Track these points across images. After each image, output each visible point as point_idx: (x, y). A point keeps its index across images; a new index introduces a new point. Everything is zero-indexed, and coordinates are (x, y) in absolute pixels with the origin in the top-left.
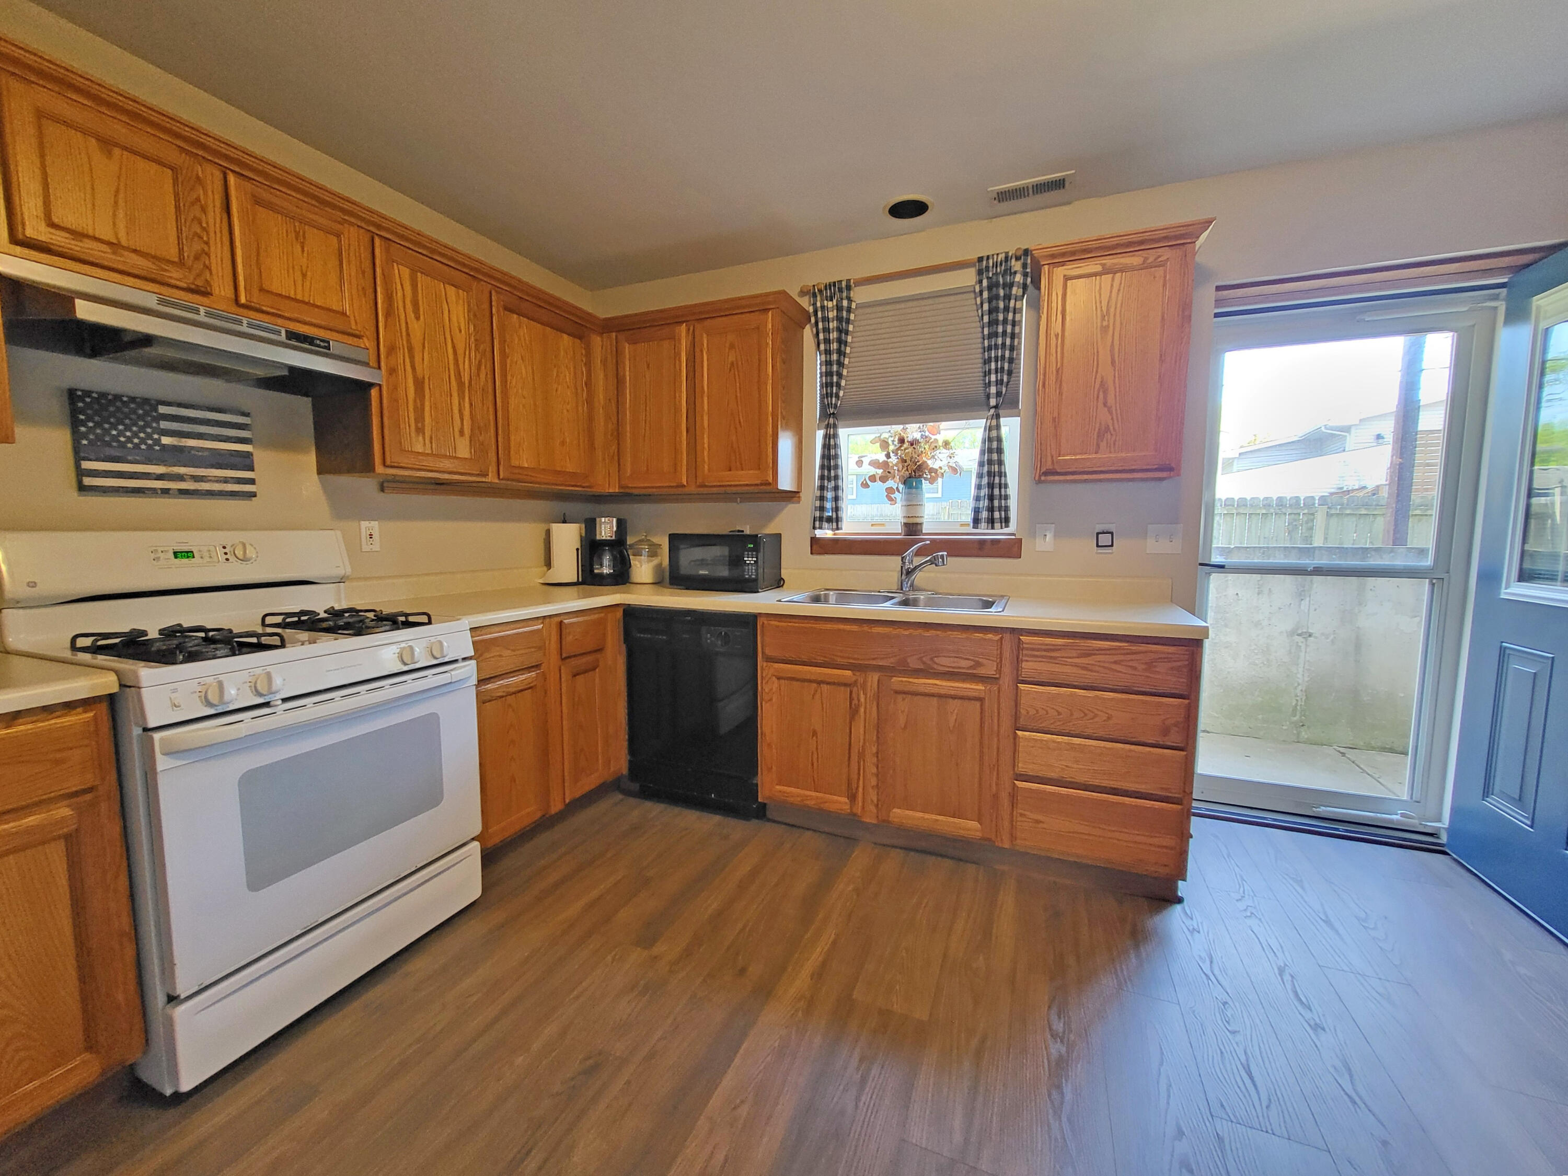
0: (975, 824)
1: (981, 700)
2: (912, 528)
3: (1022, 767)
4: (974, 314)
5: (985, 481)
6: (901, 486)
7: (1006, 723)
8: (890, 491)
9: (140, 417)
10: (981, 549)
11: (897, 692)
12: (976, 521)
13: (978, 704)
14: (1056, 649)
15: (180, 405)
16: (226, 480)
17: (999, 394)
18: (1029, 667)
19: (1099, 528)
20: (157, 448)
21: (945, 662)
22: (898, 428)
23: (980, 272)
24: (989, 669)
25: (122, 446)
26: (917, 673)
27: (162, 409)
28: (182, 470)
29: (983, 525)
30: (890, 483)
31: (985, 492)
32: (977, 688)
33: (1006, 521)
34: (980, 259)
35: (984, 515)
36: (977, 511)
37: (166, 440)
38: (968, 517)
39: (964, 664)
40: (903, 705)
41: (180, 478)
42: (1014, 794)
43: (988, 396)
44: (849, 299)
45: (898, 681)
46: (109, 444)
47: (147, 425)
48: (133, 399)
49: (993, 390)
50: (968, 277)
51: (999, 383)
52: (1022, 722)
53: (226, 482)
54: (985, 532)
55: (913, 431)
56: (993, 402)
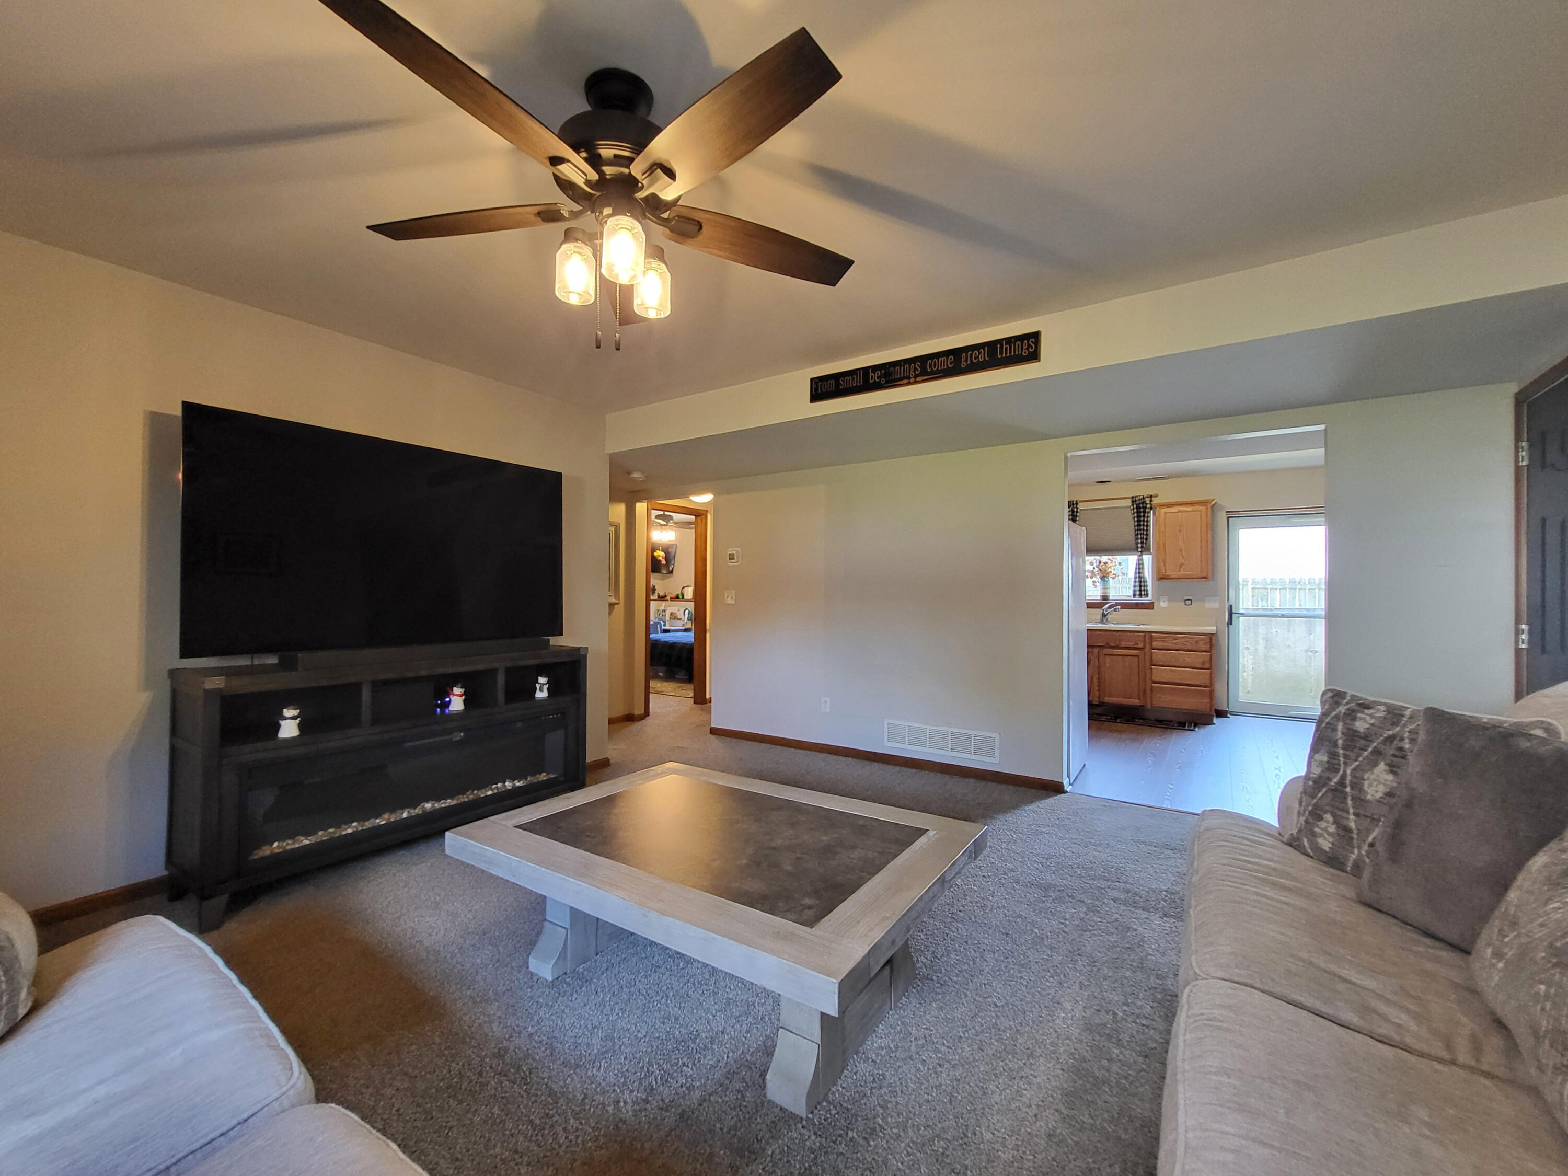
0: (1137, 701)
1: (1137, 656)
2: (1105, 598)
3: (1154, 679)
4: (1131, 516)
5: (1138, 580)
6: (1100, 580)
7: (1148, 663)
8: (1094, 582)
10: (1137, 606)
11: (1106, 655)
12: (1134, 595)
13: (1137, 658)
14: (1164, 637)
17: (1142, 547)
18: (1155, 644)
19: (1186, 598)
21: (1124, 644)
22: (1098, 558)
23: (1133, 502)
24: (1141, 645)
26: (1113, 647)
29: (1137, 596)
30: (1094, 579)
31: (1137, 584)
32: (1136, 652)
33: (1147, 595)
34: (1133, 497)
35: (1138, 593)
36: (1134, 591)
38: (1131, 593)
39: (1131, 644)
40: (1108, 659)
42: (1152, 689)
43: (1138, 547)
44: (1077, 508)
45: (1106, 651)
49: (1140, 545)
50: (1128, 503)
51: (1142, 543)
52: (1154, 663)
54: (1138, 600)
55: (1104, 559)
56: (1140, 550)
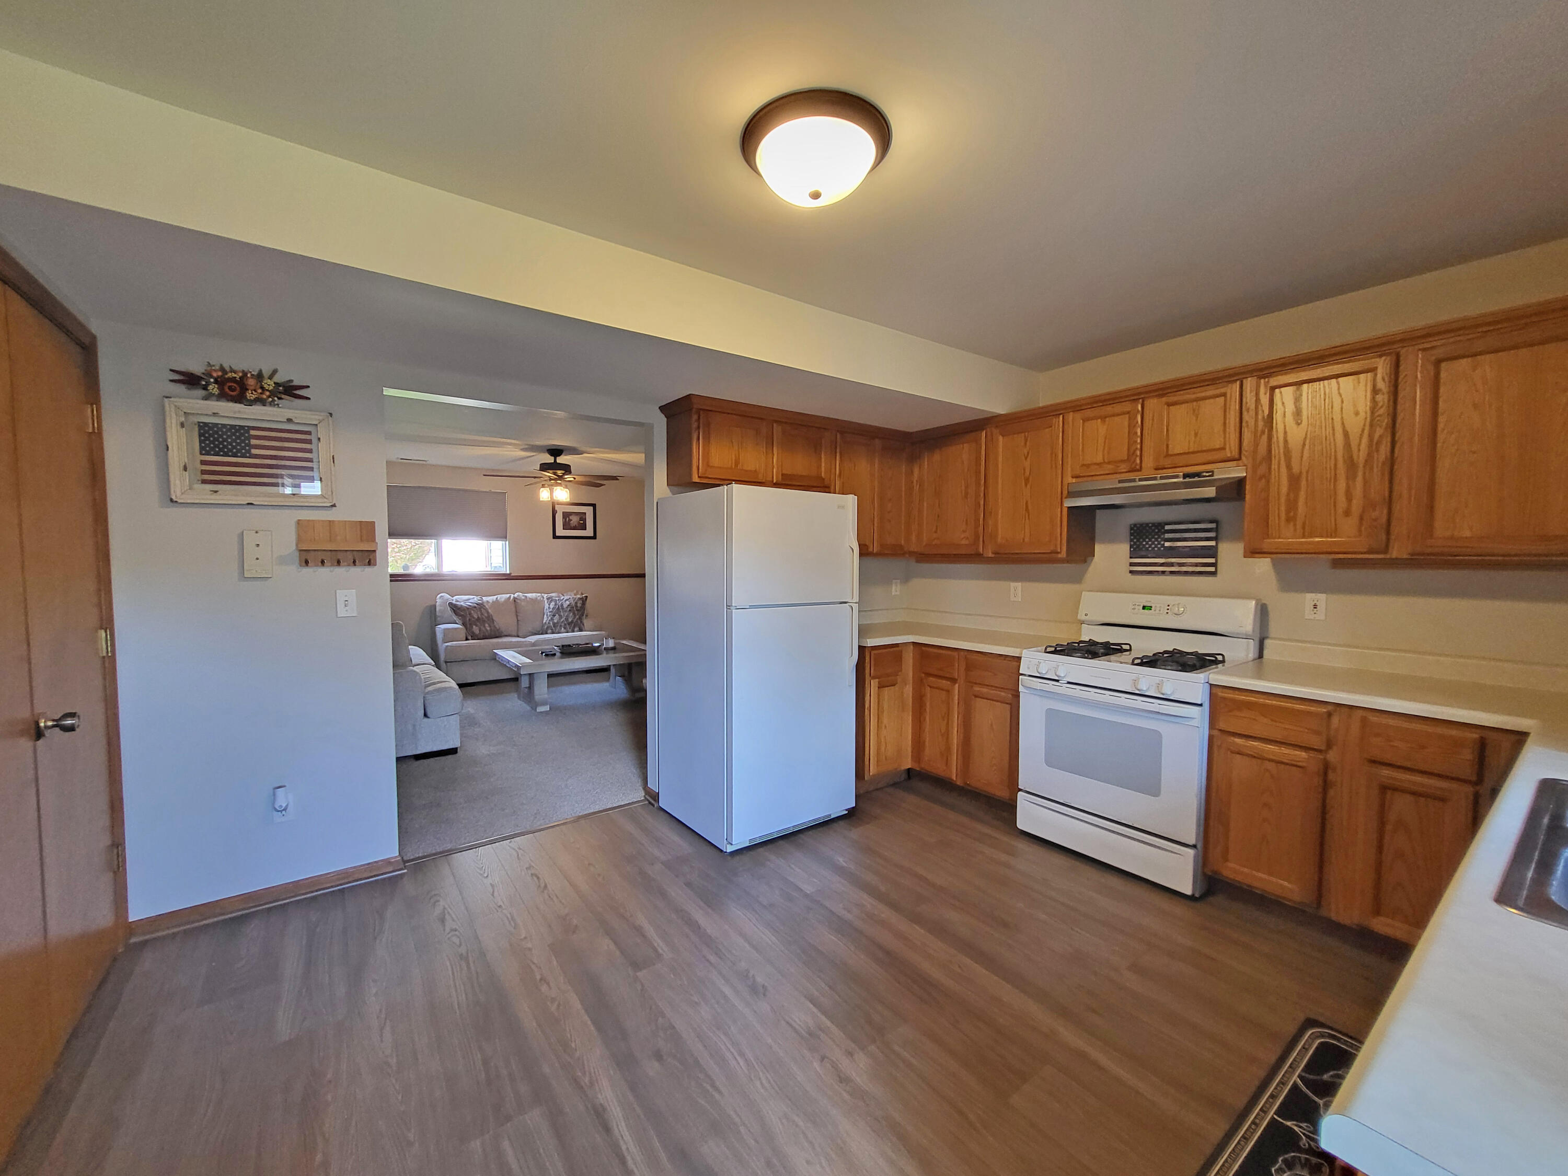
9: (1157, 534)
15: (1175, 523)
16: (1196, 565)
20: (1162, 549)
25: (1147, 549)
27: (1167, 527)
28: (1173, 560)
37: (1167, 544)
41: (1172, 565)
46: (1141, 549)
47: (1159, 537)
48: (1153, 524)
53: (1196, 566)
